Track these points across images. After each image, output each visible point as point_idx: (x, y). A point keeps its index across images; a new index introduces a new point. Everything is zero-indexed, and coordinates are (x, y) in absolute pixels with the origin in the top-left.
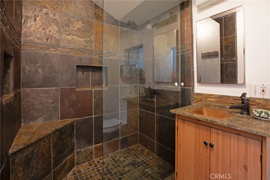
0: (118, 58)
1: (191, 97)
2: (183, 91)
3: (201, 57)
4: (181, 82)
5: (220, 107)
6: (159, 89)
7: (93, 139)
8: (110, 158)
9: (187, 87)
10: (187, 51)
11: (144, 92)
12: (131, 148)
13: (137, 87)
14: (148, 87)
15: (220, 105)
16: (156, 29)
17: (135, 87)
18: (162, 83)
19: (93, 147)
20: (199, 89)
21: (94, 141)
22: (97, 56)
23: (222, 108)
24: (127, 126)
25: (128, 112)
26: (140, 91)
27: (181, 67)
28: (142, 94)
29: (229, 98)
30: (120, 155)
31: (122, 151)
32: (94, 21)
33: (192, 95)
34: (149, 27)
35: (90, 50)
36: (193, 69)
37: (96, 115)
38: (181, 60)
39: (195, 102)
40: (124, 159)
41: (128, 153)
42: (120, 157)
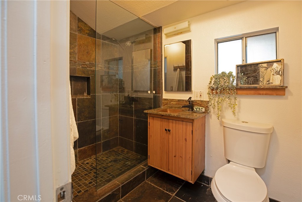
0: (100, 69)
1: (160, 102)
2: (155, 97)
3: (173, 70)
4: (154, 91)
5: (178, 108)
6: (137, 96)
7: (77, 143)
8: (93, 159)
9: (158, 94)
10: (158, 66)
11: (124, 100)
12: (112, 150)
13: (117, 95)
14: (127, 96)
15: (178, 106)
16: (134, 45)
17: (115, 95)
18: (139, 91)
19: (77, 151)
20: (166, 96)
21: (78, 145)
22: (80, 66)
23: (179, 108)
24: (108, 131)
25: (110, 118)
26: (120, 99)
27: (154, 78)
28: (122, 101)
29: (184, 101)
30: (102, 156)
31: (104, 153)
32: (77, 33)
33: (161, 100)
34: (128, 44)
35: (73, 61)
36: (162, 80)
37: (80, 121)
38: (154, 73)
39: (163, 106)
40: (106, 159)
41: (110, 154)
42: (103, 157)
